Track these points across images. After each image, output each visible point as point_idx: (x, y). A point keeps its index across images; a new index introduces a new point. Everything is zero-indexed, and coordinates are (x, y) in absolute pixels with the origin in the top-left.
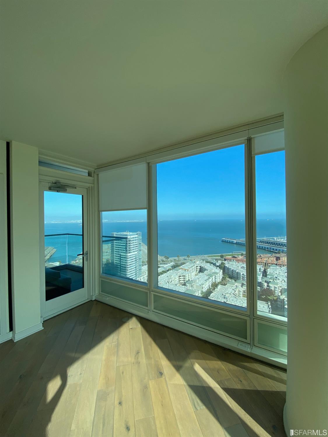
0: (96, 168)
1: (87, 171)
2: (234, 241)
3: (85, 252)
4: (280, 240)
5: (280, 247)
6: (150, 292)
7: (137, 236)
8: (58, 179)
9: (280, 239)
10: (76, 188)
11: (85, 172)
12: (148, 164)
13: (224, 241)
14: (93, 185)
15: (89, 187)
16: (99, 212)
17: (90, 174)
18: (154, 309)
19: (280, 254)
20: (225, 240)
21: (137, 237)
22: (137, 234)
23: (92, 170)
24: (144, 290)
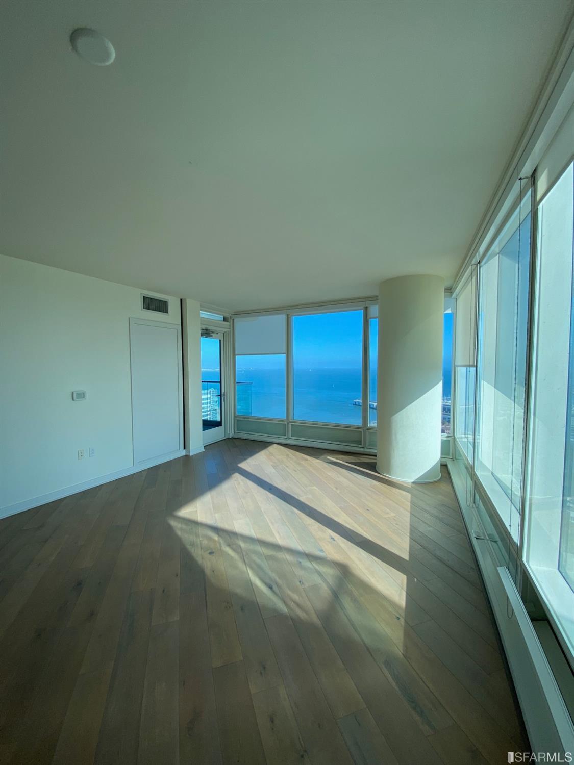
0: (233, 313)
1: (223, 317)
2: (373, 405)
3: (222, 393)
4: (446, 403)
5: (446, 413)
6: (288, 424)
7: (209, 396)
8: (207, 326)
9: (446, 401)
10: (218, 334)
11: (221, 318)
12: (288, 315)
13: (357, 404)
14: (228, 330)
15: (226, 332)
16: (234, 355)
17: (225, 319)
18: (292, 436)
19: (445, 425)
20: (359, 403)
21: (210, 398)
22: (210, 393)
23: (228, 315)
24: (283, 423)
